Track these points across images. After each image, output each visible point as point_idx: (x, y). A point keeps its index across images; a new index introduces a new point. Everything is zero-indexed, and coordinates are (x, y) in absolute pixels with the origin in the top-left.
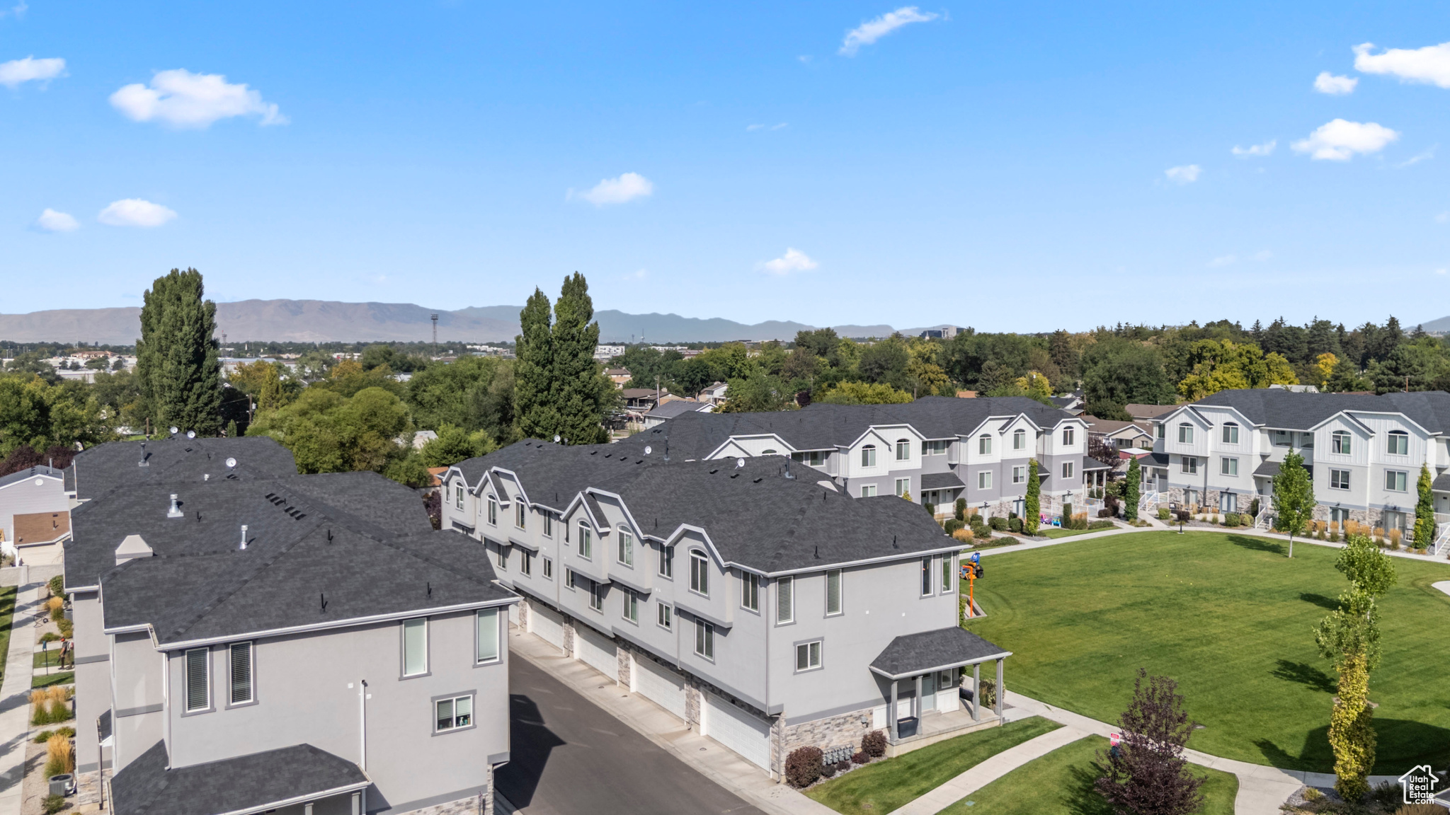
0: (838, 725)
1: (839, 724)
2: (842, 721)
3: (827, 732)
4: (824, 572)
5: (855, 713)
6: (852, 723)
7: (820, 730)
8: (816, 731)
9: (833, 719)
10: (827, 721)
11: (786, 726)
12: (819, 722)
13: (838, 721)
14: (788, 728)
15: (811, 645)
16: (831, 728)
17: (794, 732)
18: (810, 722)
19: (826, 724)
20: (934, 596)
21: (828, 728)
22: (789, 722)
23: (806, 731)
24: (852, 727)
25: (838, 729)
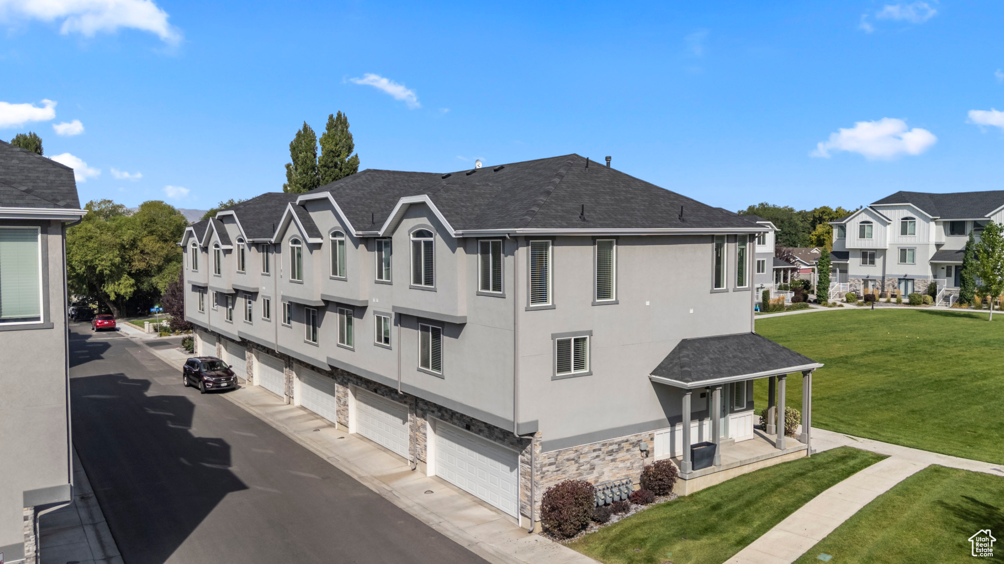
0: (611, 453)
1: (612, 451)
2: (615, 447)
3: (596, 461)
4: (592, 240)
5: (632, 438)
6: (628, 450)
7: (588, 459)
8: (581, 461)
9: (604, 445)
10: (597, 447)
11: (542, 451)
12: (586, 448)
13: (611, 448)
14: (544, 454)
15: (576, 340)
16: (602, 456)
17: (552, 460)
18: (574, 448)
19: (594, 451)
20: (727, 291)
21: (597, 456)
22: (546, 446)
23: (568, 460)
24: (628, 456)
25: (611, 458)
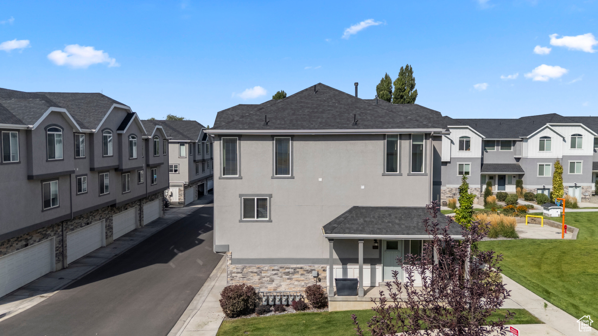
0: (288, 274)
1: (289, 272)
2: (291, 271)
3: (275, 277)
4: (272, 137)
5: (307, 267)
6: (302, 274)
7: (268, 275)
8: (263, 275)
9: (281, 268)
10: (276, 268)
11: (231, 264)
12: (266, 267)
13: (287, 270)
14: (233, 266)
15: (257, 199)
16: (280, 275)
17: (239, 270)
18: (258, 266)
19: (273, 270)
20: (401, 175)
21: (275, 274)
22: (234, 261)
23: (252, 272)
24: (302, 278)
25: (288, 277)
